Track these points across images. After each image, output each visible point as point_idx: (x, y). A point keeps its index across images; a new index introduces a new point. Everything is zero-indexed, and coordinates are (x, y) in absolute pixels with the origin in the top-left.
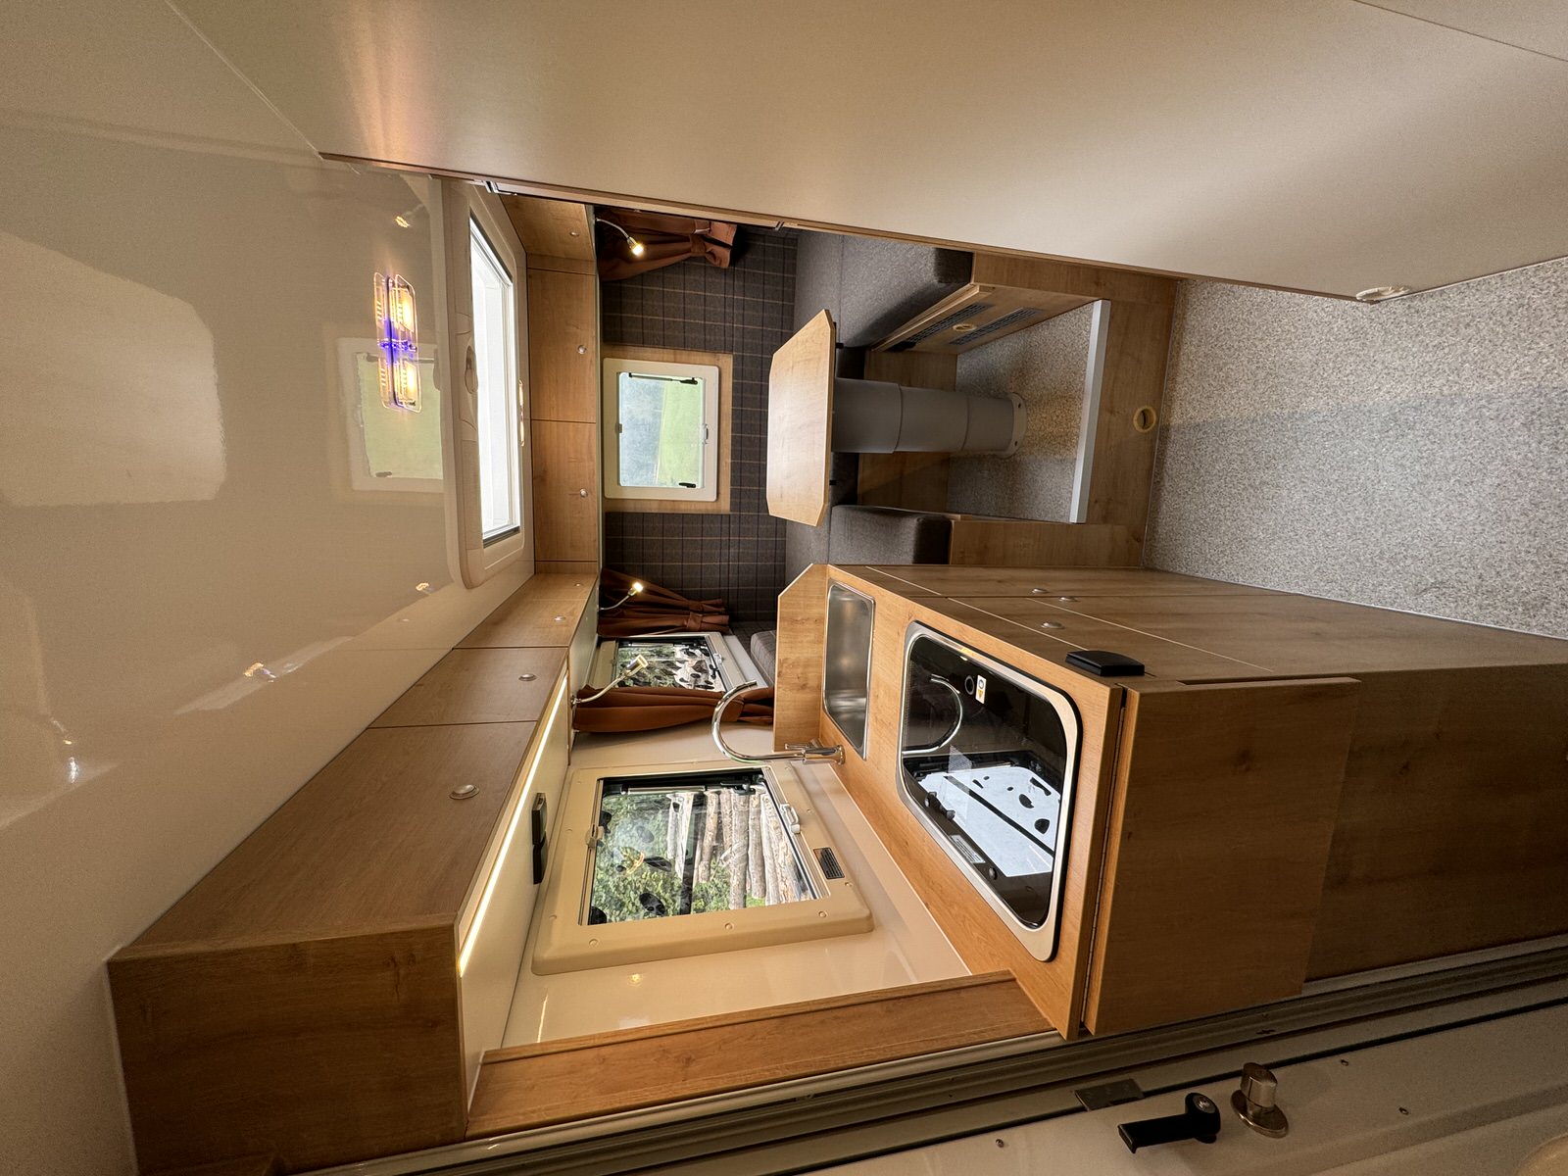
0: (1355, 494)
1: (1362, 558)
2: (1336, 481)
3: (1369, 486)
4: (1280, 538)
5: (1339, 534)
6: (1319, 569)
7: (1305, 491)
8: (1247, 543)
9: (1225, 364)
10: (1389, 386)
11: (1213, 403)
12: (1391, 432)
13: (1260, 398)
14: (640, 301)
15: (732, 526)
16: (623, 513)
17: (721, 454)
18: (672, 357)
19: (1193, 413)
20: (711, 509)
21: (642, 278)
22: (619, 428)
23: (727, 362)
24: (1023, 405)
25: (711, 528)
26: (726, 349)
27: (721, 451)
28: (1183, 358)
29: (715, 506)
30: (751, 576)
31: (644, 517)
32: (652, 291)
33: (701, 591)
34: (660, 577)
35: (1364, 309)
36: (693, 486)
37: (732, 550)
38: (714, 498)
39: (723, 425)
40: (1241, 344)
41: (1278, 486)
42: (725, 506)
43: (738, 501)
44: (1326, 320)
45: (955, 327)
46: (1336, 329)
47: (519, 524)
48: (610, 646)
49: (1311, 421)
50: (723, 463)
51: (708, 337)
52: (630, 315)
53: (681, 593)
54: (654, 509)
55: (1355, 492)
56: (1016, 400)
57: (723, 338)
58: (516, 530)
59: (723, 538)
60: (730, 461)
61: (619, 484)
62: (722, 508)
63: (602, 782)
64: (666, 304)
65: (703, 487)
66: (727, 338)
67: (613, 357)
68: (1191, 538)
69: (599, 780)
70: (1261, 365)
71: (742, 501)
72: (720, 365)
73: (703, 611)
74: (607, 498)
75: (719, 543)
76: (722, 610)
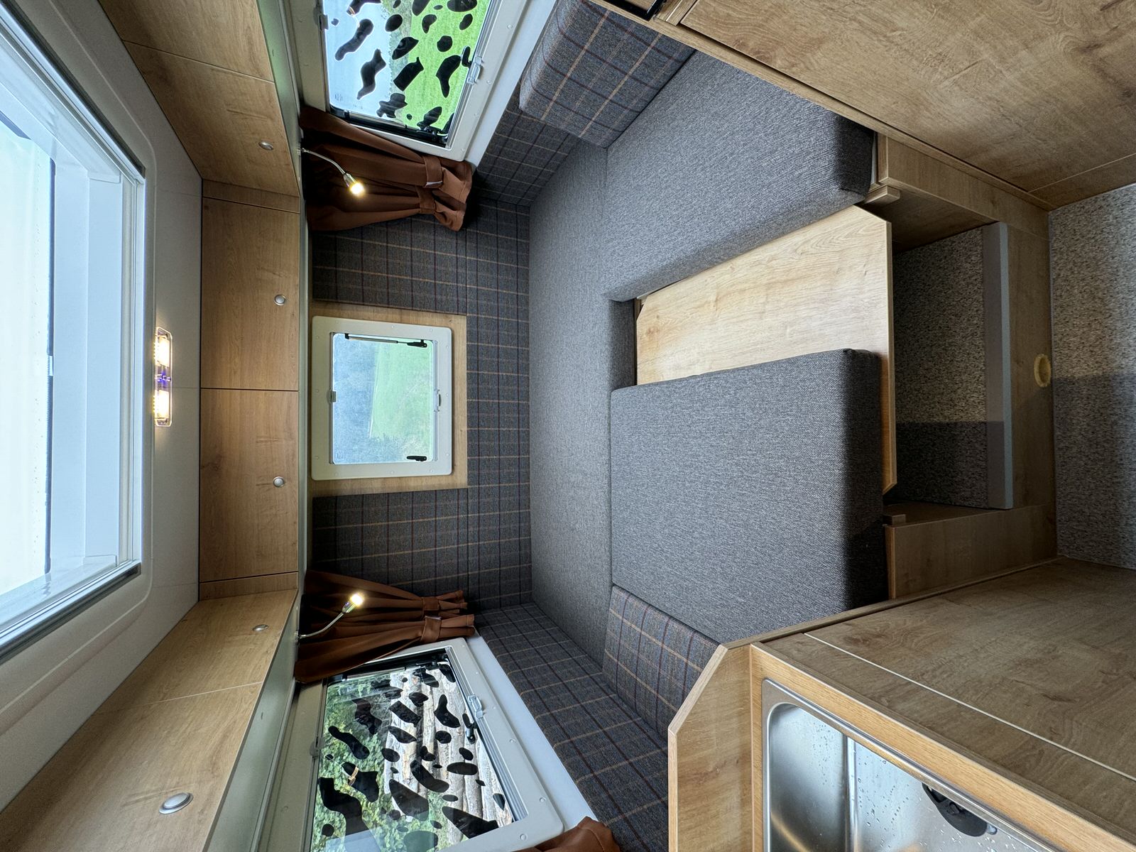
14: (359, 256)
15: (470, 501)
16: (336, 497)
17: (456, 422)
18: (397, 317)
20: (445, 484)
21: (362, 230)
22: (331, 397)
23: (461, 324)
25: (445, 506)
26: (459, 310)
27: (456, 418)
29: (450, 480)
30: (493, 556)
31: (364, 499)
32: (375, 246)
33: (435, 581)
34: (385, 570)
36: (423, 459)
37: (471, 529)
38: (449, 472)
39: (457, 391)
42: (462, 479)
43: (476, 472)
47: (139, 560)
50: (457, 432)
51: (439, 297)
52: (347, 270)
53: (412, 589)
54: (377, 488)
57: (455, 299)
58: (132, 573)
59: (461, 516)
60: (465, 429)
61: (331, 462)
62: (459, 482)
64: (390, 260)
65: (436, 459)
66: (461, 299)
67: (324, 315)
71: (482, 472)
72: (452, 325)
73: (440, 610)
74: (315, 481)
75: (455, 522)
76: (463, 604)
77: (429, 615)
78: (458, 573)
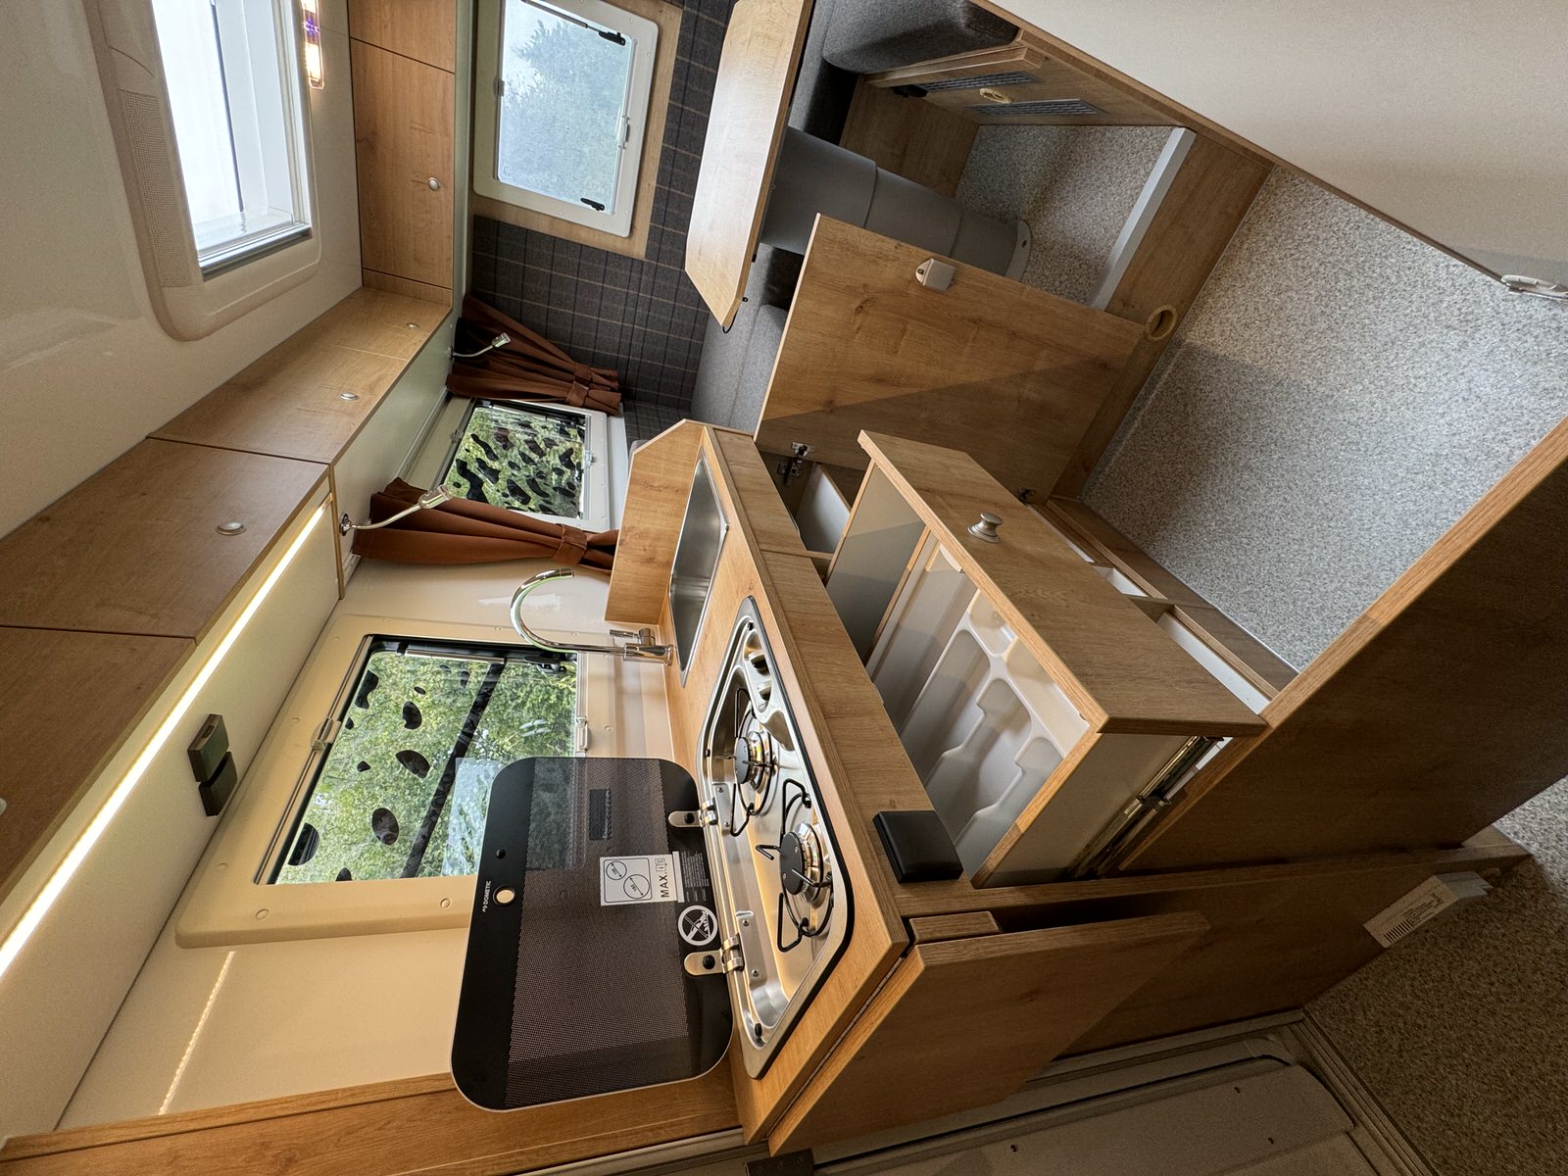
0: (1336, 531)
1: (1300, 603)
2: (1326, 504)
3: (1356, 528)
4: (1230, 539)
5: (1292, 565)
6: (1250, 592)
7: (1285, 498)
8: (1193, 528)
9: (1289, 288)
10: (1456, 416)
11: (1246, 336)
12: (1420, 476)
13: (1303, 357)
15: (644, 277)
16: (499, 222)
17: (645, 170)
19: (1218, 339)
20: (620, 247)
22: (498, 87)
23: (674, 19)
24: (1028, 245)
25: (616, 273)
27: (645, 165)
28: (1245, 253)
29: (625, 245)
30: (659, 348)
31: (528, 235)
33: (594, 353)
34: (544, 323)
35: (1497, 292)
36: (599, 207)
37: (639, 310)
38: (626, 234)
39: (653, 127)
40: (1322, 269)
41: (1260, 478)
42: (639, 249)
43: (656, 245)
44: (1442, 284)
45: (983, 90)
46: (1445, 305)
47: (310, 226)
48: (460, 405)
49: (1341, 417)
50: (644, 185)
53: (569, 352)
54: (543, 228)
55: (1337, 527)
56: (1023, 233)
58: (305, 235)
59: (631, 292)
60: (654, 183)
61: (495, 176)
62: (635, 250)
63: (370, 639)
65: (613, 213)
68: (1141, 492)
69: (367, 636)
70: (1328, 311)
71: (663, 247)
72: (662, 19)
73: (591, 381)
74: (477, 194)
75: (624, 296)
76: (615, 385)
77: (577, 381)
78: (619, 353)
